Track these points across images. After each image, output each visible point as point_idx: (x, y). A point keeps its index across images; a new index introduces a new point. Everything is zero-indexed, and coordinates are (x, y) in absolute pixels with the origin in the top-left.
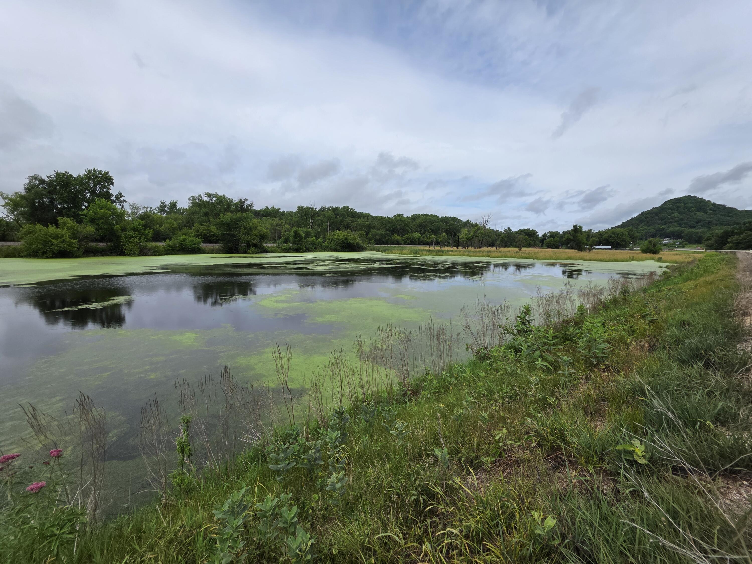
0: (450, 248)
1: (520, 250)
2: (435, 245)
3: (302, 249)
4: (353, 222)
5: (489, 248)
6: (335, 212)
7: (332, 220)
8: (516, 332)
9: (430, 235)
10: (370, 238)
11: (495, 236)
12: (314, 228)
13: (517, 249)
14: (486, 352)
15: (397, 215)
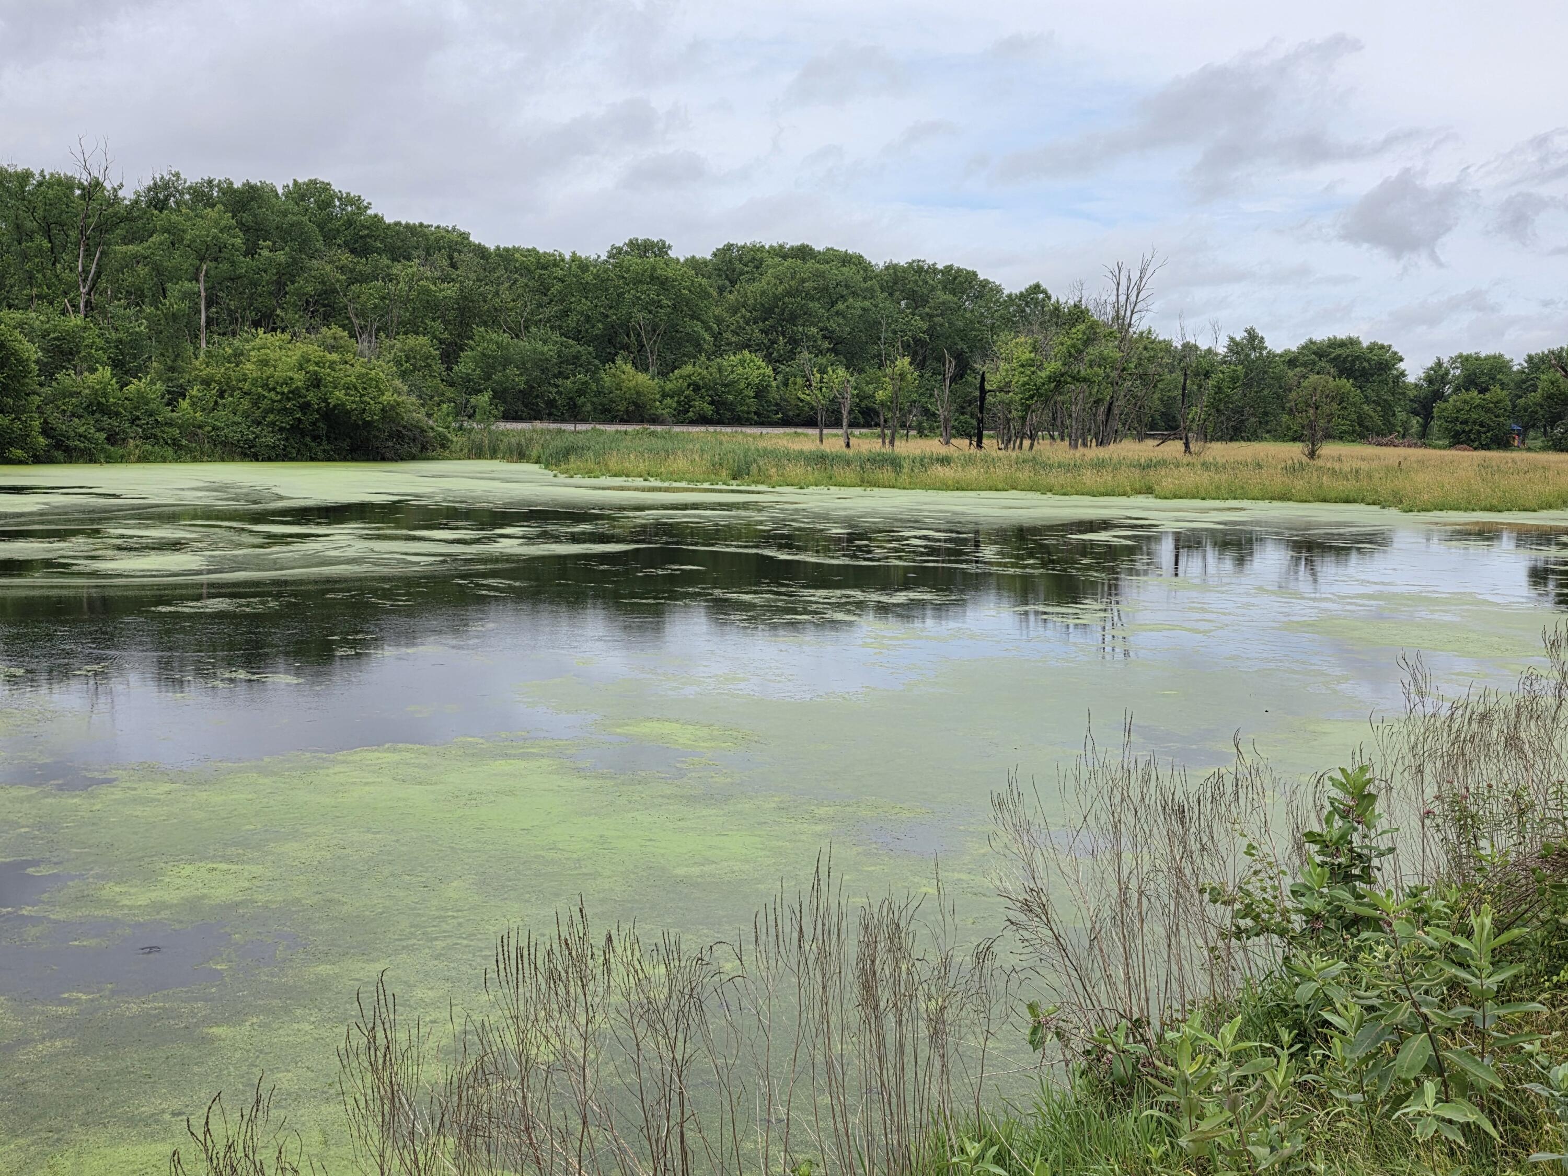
0: (933, 446)
1: (1312, 455)
2: (852, 425)
3: (22, 440)
4: (363, 279)
5: (1151, 443)
6: (246, 217)
7: (224, 266)
8: (1298, 923)
9: (822, 371)
10: (468, 379)
11: (1178, 376)
12: (104, 312)
13: (1295, 451)
14: (1142, 1048)
15: (632, 244)
